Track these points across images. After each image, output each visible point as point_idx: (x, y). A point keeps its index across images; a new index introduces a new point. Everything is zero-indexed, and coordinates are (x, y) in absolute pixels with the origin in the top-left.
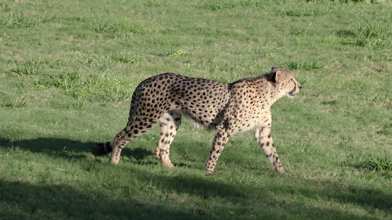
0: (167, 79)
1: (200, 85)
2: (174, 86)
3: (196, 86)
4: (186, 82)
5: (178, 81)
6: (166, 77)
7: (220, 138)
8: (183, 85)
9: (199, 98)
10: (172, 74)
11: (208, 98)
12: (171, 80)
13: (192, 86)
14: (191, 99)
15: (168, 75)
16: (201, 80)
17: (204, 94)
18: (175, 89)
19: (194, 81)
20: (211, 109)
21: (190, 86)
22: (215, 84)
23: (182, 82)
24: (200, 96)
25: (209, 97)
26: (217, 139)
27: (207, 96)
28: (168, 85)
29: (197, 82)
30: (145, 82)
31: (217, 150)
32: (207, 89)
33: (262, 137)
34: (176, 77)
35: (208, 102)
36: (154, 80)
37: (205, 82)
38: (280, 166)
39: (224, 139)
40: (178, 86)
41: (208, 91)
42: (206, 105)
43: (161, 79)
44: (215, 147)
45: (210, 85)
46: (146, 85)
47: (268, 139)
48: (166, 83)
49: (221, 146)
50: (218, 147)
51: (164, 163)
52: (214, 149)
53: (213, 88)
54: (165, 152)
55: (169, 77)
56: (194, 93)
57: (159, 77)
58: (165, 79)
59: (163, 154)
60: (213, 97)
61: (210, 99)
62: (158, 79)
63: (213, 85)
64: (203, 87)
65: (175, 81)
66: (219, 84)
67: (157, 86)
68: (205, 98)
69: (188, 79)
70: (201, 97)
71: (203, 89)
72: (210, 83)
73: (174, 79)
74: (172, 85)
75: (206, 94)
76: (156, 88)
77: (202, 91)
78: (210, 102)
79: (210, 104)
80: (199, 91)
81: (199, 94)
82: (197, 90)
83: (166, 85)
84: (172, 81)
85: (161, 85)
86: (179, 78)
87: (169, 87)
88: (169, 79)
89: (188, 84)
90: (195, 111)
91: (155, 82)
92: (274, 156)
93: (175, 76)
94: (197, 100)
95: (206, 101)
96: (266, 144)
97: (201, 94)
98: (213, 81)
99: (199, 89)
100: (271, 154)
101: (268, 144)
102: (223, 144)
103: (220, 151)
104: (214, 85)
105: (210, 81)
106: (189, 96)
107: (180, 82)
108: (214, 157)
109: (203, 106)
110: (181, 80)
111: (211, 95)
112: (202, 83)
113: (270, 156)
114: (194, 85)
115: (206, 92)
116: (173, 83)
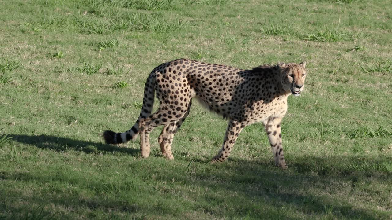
0: (182, 64)
1: (216, 71)
2: (189, 71)
3: (211, 72)
4: (202, 68)
5: (193, 67)
6: (181, 63)
7: (233, 128)
8: (199, 71)
9: (215, 85)
10: (187, 60)
11: (225, 86)
12: (186, 66)
13: (208, 73)
14: (207, 86)
15: (183, 60)
16: (218, 66)
17: (220, 80)
18: (190, 75)
19: (210, 66)
20: (228, 97)
21: (205, 72)
22: (232, 70)
23: (198, 67)
24: (216, 82)
25: (225, 84)
26: (230, 129)
27: (223, 83)
28: (184, 70)
29: (213, 68)
30: (159, 68)
31: (230, 139)
32: (224, 76)
33: (271, 126)
34: (192, 62)
35: (224, 89)
36: (168, 66)
37: (221, 68)
38: (282, 159)
39: (238, 128)
40: (194, 71)
41: (224, 77)
42: (223, 92)
43: (176, 64)
44: (228, 137)
45: (226, 71)
46: (160, 70)
47: (277, 128)
48: (181, 68)
49: (234, 136)
50: (232, 136)
51: (165, 153)
52: (227, 138)
53: (230, 74)
54: (168, 141)
55: (184, 62)
56: (210, 79)
57: (173, 62)
58: (181, 64)
59: (166, 143)
60: (230, 84)
61: (226, 87)
62: (173, 64)
63: (229, 71)
64: (219, 73)
65: (191, 66)
66: (236, 71)
67: (172, 72)
68: (222, 85)
69: (204, 65)
70: (217, 84)
71: (220, 75)
72: (226, 69)
73: (190, 64)
74: (187, 71)
75: (222, 81)
76: (172, 73)
77: (219, 77)
78: (227, 89)
79: (227, 91)
80: (215, 77)
81: (215, 80)
82: (213, 76)
83: (181, 70)
84: (188, 67)
85: (177, 70)
86: (194, 64)
87: (184, 73)
88: (184, 64)
89: (204, 69)
90: (212, 99)
91: (170, 67)
92: (278, 147)
93: (190, 61)
94: (212, 87)
95: (222, 88)
96: (273, 133)
97: (217, 81)
98: (229, 67)
99: (215, 75)
100: (276, 144)
101: (275, 133)
102: (237, 135)
103: (233, 141)
104: (231, 72)
105: (226, 67)
106: (205, 83)
107: (196, 67)
108: (227, 147)
109: (219, 94)
110: (197, 65)
111: (227, 82)
112: (218, 69)
113: (275, 146)
114: (210, 71)
115: (222, 79)
116: (189, 68)
